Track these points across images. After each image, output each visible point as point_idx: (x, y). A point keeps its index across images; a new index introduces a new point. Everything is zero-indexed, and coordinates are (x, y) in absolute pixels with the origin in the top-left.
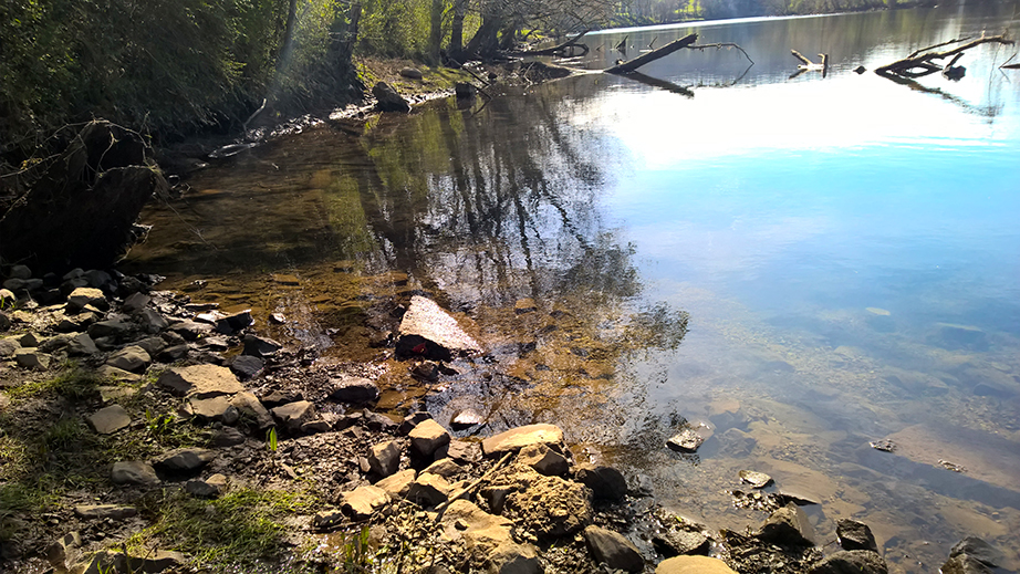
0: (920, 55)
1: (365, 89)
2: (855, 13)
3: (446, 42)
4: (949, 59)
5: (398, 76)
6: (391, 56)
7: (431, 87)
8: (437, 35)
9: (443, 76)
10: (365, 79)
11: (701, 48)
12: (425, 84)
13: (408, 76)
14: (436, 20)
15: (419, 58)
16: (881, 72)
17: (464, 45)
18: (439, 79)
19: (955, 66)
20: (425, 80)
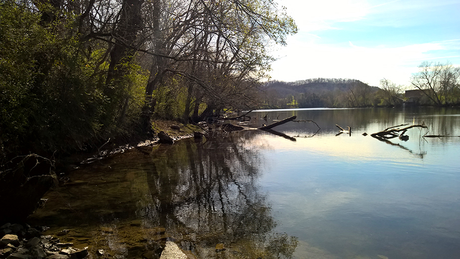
0: (389, 130)
2: (361, 108)
3: (191, 114)
4: (401, 132)
5: (170, 128)
6: (168, 119)
7: (183, 133)
8: (187, 111)
9: (189, 128)
10: (155, 129)
11: (298, 121)
12: (181, 132)
13: (174, 128)
14: (187, 106)
15: (179, 121)
16: (373, 136)
17: (199, 115)
18: (187, 129)
19: (404, 135)
20: (181, 130)
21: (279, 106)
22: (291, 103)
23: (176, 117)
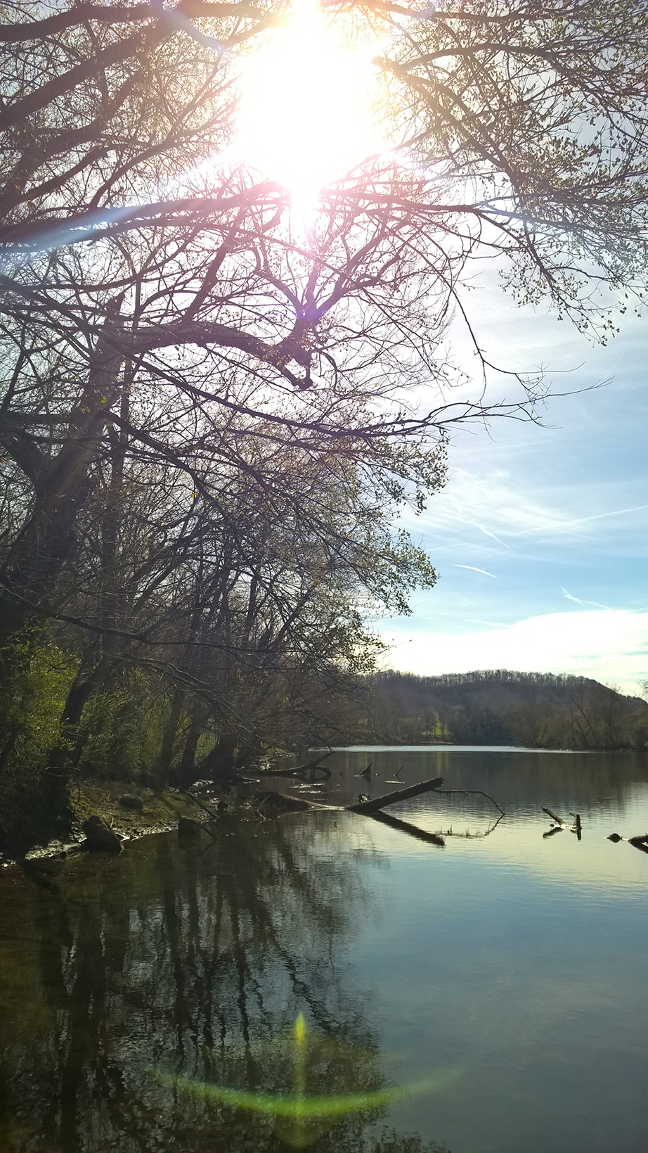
2: (604, 752)
5: (116, 804)
7: (152, 819)
9: (168, 804)
11: (448, 792)
12: (144, 815)
13: (128, 805)
14: (169, 738)
17: (196, 762)
18: (162, 808)
20: (146, 809)
21: (403, 739)
22: (431, 730)
23: (137, 771)
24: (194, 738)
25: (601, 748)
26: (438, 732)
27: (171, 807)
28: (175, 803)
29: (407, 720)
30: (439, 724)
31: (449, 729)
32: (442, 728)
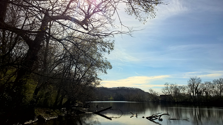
0: (154, 115)
1: (36, 116)
2: (142, 102)
3: (58, 104)
4: (159, 117)
5: (45, 112)
6: (44, 107)
7: (52, 115)
10: (36, 113)
11: (113, 109)
12: (51, 115)
13: (47, 113)
14: (57, 99)
15: (51, 108)
16: (147, 118)
17: (62, 104)
18: (55, 113)
19: (160, 118)
21: (104, 100)
22: (110, 98)
24: (62, 99)
25: (141, 102)
26: (111, 99)
27: (57, 113)
28: (57, 112)
29: (105, 96)
30: (111, 97)
31: (113, 98)
32: (112, 98)
